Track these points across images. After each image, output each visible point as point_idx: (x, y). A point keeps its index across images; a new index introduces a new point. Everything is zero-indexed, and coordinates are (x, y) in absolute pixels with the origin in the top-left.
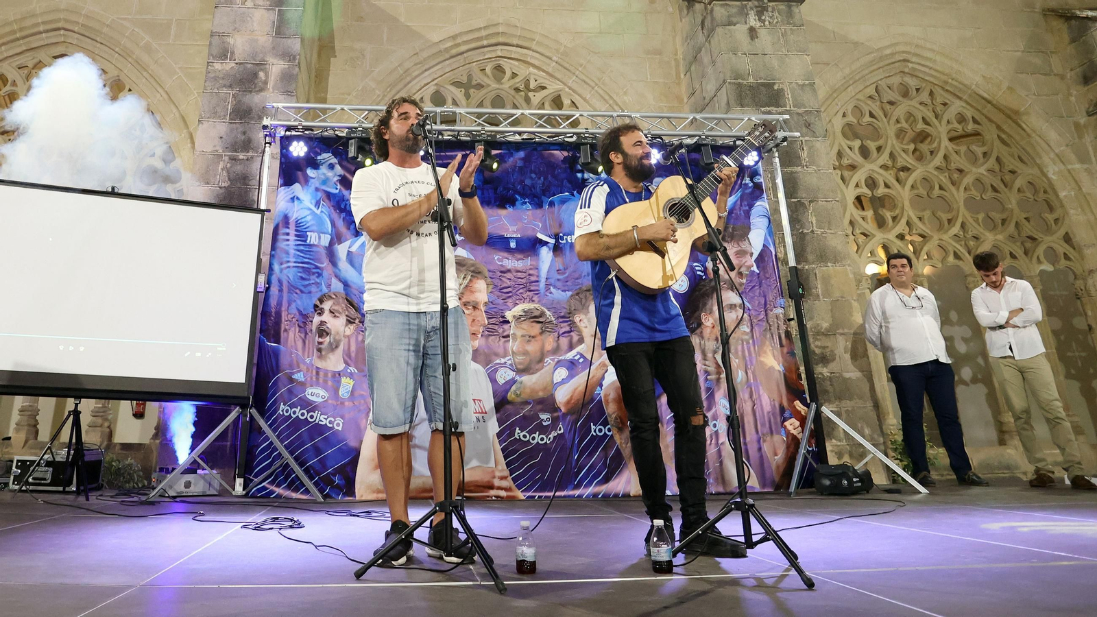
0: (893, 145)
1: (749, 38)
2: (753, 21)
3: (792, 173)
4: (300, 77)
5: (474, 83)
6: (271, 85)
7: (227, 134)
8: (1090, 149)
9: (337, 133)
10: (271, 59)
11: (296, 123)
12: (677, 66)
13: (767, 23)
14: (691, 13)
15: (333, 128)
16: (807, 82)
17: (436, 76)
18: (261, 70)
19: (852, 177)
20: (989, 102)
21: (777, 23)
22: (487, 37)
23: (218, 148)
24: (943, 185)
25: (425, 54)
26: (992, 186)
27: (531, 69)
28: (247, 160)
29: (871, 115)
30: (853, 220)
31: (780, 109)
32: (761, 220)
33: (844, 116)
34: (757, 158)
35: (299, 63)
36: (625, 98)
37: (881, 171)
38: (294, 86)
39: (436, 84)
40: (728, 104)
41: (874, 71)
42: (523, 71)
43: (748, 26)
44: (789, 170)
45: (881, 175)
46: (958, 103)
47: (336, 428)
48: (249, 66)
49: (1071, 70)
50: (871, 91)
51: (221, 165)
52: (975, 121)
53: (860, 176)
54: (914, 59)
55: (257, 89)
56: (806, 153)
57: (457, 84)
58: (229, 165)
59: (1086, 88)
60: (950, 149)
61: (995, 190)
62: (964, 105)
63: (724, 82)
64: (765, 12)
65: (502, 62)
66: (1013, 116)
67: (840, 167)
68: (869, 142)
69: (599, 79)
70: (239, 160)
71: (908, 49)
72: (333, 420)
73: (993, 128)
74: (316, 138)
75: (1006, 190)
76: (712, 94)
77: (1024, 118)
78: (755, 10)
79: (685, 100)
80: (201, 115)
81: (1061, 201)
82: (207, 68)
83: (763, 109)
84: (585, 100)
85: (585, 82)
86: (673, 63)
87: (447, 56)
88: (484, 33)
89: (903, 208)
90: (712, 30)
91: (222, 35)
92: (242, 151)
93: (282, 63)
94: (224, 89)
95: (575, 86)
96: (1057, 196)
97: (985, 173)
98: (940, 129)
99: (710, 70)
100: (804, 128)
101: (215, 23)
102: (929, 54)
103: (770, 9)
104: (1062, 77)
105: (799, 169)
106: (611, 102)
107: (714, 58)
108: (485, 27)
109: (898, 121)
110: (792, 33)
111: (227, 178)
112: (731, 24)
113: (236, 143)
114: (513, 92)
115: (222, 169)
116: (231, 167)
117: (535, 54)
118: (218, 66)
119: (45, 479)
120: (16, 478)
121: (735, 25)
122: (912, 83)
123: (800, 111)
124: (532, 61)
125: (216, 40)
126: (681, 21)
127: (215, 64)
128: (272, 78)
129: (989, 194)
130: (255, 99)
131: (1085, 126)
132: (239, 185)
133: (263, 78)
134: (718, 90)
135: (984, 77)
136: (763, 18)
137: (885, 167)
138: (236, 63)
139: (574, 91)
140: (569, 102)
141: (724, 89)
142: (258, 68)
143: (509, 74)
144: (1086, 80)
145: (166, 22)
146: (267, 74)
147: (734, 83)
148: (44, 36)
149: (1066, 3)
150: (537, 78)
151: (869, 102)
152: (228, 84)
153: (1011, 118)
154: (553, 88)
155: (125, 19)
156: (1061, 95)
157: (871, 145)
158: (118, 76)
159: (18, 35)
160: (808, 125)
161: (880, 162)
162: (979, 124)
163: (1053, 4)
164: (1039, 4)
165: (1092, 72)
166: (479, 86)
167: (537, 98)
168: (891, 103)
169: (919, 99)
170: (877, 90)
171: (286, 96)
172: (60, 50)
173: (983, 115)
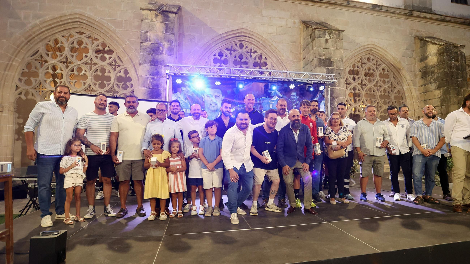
0: (363, 77)
1: (325, 43)
2: (327, 37)
3: (332, 89)
4: (174, 49)
5: (233, 49)
6: (164, 52)
7: (150, 70)
8: (417, 82)
10: (164, 42)
11: (178, 72)
12: (301, 48)
13: (331, 38)
14: (307, 31)
16: (341, 59)
17: (220, 46)
18: (161, 46)
19: (349, 87)
20: (393, 65)
21: (334, 38)
22: (238, 33)
23: (147, 74)
24: (375, 91)
25: (216, 39)
26: (388, 91)
27: (252, 45)
28: (158, 79)
29: (358, 67)
30: (347, 100)
32: (323, 106)
33: (350, 67)
34: (323, 88)
35: (174, 44)
36: (283, 57)
37: (358, 85)
38: (172, 52)
39: (220, 49)
40: (316, 65)
41: (361, 53)
42: (250, 46)
43: (325, 39)
45: (358, 87)
48: (156, 44)
49: (418, 57)
50: (359, 59)
51: (149, 81)
52: (388, 71)
53: (351, 87)
54: (374, 50)
55: (160, 53)
57: (227, 49)
58: (151, 81)
59: (421, 63)
60: (379, 79)
61: (389, 92)
62: (385, 65)
63: (316, 57)
64: (331, 34)
65: (243, 42)
66: (398, 70)
67: (346, 84)
69: (275, 51)
70: (155, 79)
71: (373, 46)
73: (392, 73)
75: (392, 93)
76: (311, 60)
77: (401, 71)
78: (328, 33)
79: (302, 60)
80: (140, 62)
82: (140, 45)
83: (326, 67)
84: (270, 57)
85: (270, 51)
86: (299, 46)
87: (224, 39)
88: (237, 32)
89: (362, 97)
90: (314, 39)
91: (145, 32)
92: (156, 76)
93: (168, 44)
94: (147, 53)
95: (267, 52)
96: (405, 95)
97: (387, 87)
98: (377, 73)
99: (311, 52)
101: (142, 27)
102: (378, 49)
103: (333, 33)
104: (415, 59)
105: (335, 87)
106: (278, 59)
107: (313, 48)
108: (237, 29)
109: (365, 70)
110: (339, 42)
111: (151, 86)
112: (320, 37)
113: (153, 73)
114: (246, 53)
115: (149, 82)
116: (152, 81)
117: (254, 40)
118: (144, 44)
121: (321, 38)
122: (371, 57)
123: (337, 69)
124: (253, 43)
125: (143, 34)
126: (304, 32)
128: (165, 49)
129: (387, 94)
130: (159, 57)
131: (418, 75)
132: (155, 88)
133: (162, 49)
134: (313, 59)
135: (393, 57)
136: (330, 36)
137: (359, 84)
138: (151, 43)
139: (266, 54)
140: (264, 57)
141: (315, 60)
142: (159, 45)
143: (245, 47)
144: (421, 61)
145: (120, 21)
146: (163, 48)
147: (319, 58)
148: (71, 24)
149: (422, 34)
150: (254, 48)
151: (358, 63)
152: (149, 51)
153: (398, 71)
154: (259, 52)
155: (104, 19)
156: (413, 64)
157: (356, 77)
158: (103, 42)
159: (60, 23)
160: (339, 73)
161: (358, 82)
162: (388, 72)
163: (418, 34)
164: (414, 33)
165: (424, 58)
166: (235, 51)
167: (254, 56)
168: (364, 64)
169: (373, 63)
170: (361, 59)
171: (170, 56)
172: (78, 30)
173: (390, 69)
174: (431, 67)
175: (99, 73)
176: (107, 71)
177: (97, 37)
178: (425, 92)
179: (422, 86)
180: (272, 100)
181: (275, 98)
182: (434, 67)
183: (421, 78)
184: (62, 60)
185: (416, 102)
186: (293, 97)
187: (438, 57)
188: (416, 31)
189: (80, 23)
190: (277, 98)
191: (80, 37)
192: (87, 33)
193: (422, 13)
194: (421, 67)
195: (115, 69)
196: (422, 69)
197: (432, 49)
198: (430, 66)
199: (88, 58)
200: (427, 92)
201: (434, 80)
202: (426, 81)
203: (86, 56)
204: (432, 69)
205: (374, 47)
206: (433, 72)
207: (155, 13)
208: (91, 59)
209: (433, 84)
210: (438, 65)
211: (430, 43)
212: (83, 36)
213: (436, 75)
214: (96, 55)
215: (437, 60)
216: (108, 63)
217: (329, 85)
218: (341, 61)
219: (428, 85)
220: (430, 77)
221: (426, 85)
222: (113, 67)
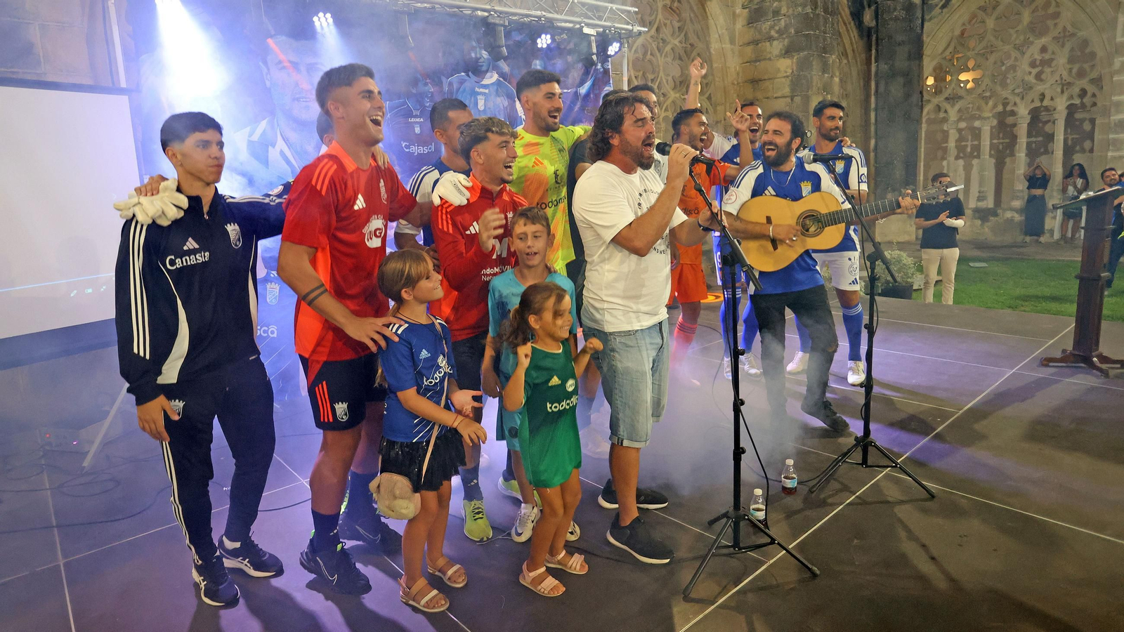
8: (738, 33)
26: (679, 54)
131: (741, 17)
178: (756, 62)
179: (748, 44)
183: (747, 24)
185: (734, 84)
190: (496, 77)
196: (751, 1)
200: (759, 61)
201: (777, 32)
202: (760, 32)
204: (775, 5)
206: (776, 13)
209: (775, 43)
213: (783, 21)
219: (764, 44)
220: (769, 23)
221: (757, 44)
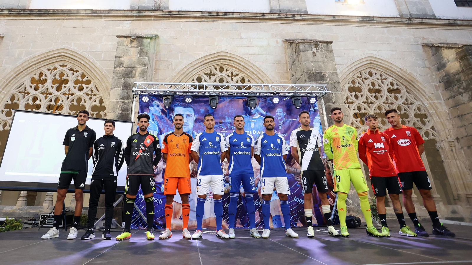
0: (367, 94)
1: (313, 56)
2: (314, 50)
3: (329, 105)
4: (148, 72)
5: (212, 73)
6: (137, 75)
7: (121, 94)
8: (441, 95)
9: (160, 93)
10: (137, 66)
11: (145, 90)
12: (287, 66)
13: (319, 50)
14: (291, 47)
15: (158, 91)
16: (334, 72)
18: (134, 70)
19: (352, 106)
20: (402, 78)
21: (323, 50)
22: (217, 57)
23: (118, 98)
25: (194, 63)
27: (233, 68)
28: (128, 103)
29: (359, 83)
30: (353, 122)
31: (324, 82)
32: (317, 123)
33: (349, 84)
35: (147, 67)
37: (363, 104)
38: (145, 75)
39: (198, 74)
40: (305, 80)
41: (359, 67)
42: (230, 69)
43: (312, 51)
44: (328, 104)
46: (391, 78)
47: (160, 203)
48: (129, 68)
49: (433, 66)
50: (359, 74)
51: (119, 105)
52: (397, 85)
53: (355, 106)
54: (374, 62)
55: (132, 77)
56: (334, 98)
57: (206, 74)
58: (122, 105)
59: (439, 72)
60: (388, 95)
61: (405, 110)
62: (393, 79)
63: (304, 72)
64: (318, 46)
67: (348, 103)
68: (358, 93)
69: (258, 72)
70: (126, 103)
71: (372, 59)
72: (159, 200)
73: (404, 87)
74: (152, 95)
75: (409, 110)
76: (300, 76)
78: (315, 45)
79: (290, 79)
80: (112, 86)
81: (430, 114)
82: (114, 69)
83: (318, 82)
84: (253, 79)
86: (285, 65)
87: (202, 64)
88: (216, 55)
90: (299, 53)
91: (119, 57)
92: (126, 100)
93: (141, 67)
94: (120, 77)
95: (249, 74)
96: (429, 112)
97: (402, 104)
98: (385, 88)
99: (298, 68)
100: (333, 89)
101: (117, 53)
102: (380, 61)
103: (320, 45)
104: (430, 68)
105: (332, 103)
107: (300, 63)
108: (216, 53)
109: (368, 85)
110: (328, 54)
111: (121, 110)
112: (306, 51)
113: (124, 97)
114: (226, 76)
115: (119, 106)
116: (122, 106)
117: (234, 63)
118: (118, 69)
119: (52, 223)
120: (41, 222)
121: (307, 51)
122: (373, 71)
123: (332, 83)
126: (288, 50)
127: (117, 68)
128: (138, 73)
129: (403, 112)
130: (131, 81)
131: (439, 86)
132: (125, 112)
133: (134, 73)
134: (302, 75)
135: (400, 68)
136: (318, 48)
137: (364, 102)
138: (125, 68)
139: (249, 76)
140: (247, 80)
141: (304, 75)
142: (133, 69)
143: (225, 70)
144: (439, 69)
145: (100, 52)
146: (136, 72)
147: (307, 73)
148: (56, 58)
149: (430, 41)
150: (235, 71)
151: (358, 79)
152: (122, 75)
153: (411, 84)
154: (241, 75)
155: (85, 52)
156: (429, 75)
157: (359, 94)
158: (83, 72)
159: (47, 58)
160: (335, 88)
161: (362, 100)
162: (399, 86)
163: (425, 42)
164: (420, 42)
165: (441, 66)
166: (214, 75)
167: (235, 79)
168: (366, 79)
169: (376, 77)
170: (361, 74)
171: (142, 79)
172: (62, 63)
173: (401, 83)
174: (454, 74)
175: (75, 103)
176: (83, 100)
177: (78, 69)
178: (457, 106)
179: (449, 99)
180: (253, 118)
181: (257, 116)
182: (458, 74)
183: (445, 89)
184: (43, 92)
185: (447, 120)
186: (278, 114)
187: (459, 62)
188: (422, 38)
189: (64, 57)
190: (259, 115)
191: (62, 69)
192: (70, 66)
193: (423, 20)
194: (441, 77)
195: (90, 99)
196: (443, 78)
197: (449, 55)
198: (452, 74)
199: (66, 88)
200: (458, 105)
201: (463, 89)
202: (453, 91)
203: (65, 87)
204: (456, 77)
205: (374, 59)
206: (459, 81)
207: (131, 40)
208: (69, 89)
209: (464, 95)
210: (463, 71)
211: (443, 48)
212: (65, 68)
213: (464, 83)
214: (75, 85)
215: (460, 65)
216: (85, 93)
217: (322, 97)
218: (334, 74)
219: (458, 97)
220: (457, 86)
221: (454, 97)
222: (88, 96)
